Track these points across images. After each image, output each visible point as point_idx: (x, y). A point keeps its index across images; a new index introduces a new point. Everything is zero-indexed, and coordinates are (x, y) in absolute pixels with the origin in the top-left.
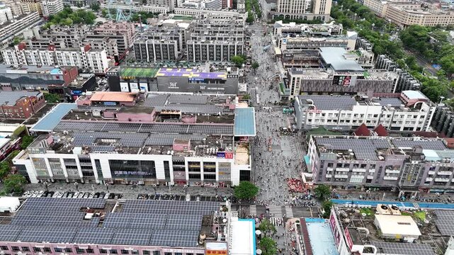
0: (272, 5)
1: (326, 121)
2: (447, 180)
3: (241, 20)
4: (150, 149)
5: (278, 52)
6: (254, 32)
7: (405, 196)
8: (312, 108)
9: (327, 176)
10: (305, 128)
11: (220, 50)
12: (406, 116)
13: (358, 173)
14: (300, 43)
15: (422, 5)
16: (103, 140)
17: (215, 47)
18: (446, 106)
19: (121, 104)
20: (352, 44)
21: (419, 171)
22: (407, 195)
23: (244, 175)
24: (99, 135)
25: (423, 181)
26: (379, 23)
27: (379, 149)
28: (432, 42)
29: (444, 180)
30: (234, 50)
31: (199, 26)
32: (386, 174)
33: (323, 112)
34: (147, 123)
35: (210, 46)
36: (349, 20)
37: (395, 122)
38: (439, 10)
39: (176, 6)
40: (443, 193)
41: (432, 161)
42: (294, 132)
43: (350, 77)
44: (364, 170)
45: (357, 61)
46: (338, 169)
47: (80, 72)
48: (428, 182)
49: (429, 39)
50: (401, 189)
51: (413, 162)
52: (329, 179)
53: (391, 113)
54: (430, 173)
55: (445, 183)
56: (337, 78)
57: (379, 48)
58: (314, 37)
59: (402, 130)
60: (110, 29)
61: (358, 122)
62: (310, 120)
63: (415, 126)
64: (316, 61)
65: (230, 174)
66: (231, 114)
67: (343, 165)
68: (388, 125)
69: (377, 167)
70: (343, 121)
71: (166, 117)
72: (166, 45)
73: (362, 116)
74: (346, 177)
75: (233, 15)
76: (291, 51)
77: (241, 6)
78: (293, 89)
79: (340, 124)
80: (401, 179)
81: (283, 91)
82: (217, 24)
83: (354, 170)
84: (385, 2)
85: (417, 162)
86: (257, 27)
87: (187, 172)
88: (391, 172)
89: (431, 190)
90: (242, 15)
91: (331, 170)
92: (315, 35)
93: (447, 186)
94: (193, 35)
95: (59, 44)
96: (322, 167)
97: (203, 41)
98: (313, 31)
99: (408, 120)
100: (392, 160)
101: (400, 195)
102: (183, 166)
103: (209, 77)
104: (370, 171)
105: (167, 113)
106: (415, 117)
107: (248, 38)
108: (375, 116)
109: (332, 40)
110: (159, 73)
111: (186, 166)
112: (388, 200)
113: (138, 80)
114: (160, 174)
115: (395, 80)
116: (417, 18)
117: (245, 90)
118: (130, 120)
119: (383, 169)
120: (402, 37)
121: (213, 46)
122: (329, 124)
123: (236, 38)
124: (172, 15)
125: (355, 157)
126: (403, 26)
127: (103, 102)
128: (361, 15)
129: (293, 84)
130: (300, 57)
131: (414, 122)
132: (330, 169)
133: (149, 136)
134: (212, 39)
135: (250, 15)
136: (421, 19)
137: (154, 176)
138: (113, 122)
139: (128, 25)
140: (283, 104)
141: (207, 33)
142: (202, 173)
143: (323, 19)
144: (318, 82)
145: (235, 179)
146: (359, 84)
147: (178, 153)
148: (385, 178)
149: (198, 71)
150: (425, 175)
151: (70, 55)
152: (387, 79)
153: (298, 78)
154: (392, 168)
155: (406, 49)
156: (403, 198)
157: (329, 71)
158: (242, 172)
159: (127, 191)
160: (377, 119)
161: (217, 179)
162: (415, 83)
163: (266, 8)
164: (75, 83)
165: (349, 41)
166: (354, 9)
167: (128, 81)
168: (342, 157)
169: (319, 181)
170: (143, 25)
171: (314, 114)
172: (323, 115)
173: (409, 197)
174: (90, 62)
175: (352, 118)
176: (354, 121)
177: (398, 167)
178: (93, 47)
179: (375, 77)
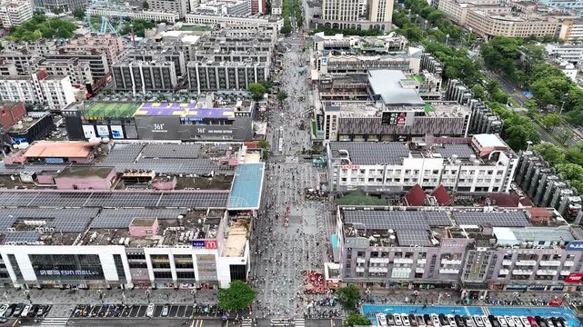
0: (316, 10)
1: (367, 180)
2: (530, 273)
3: (270, 31)
4: (94, 235)
5: (315, 75)
6: (290, 46)
7: (470, 297)
8: (347, 162)
9: (358, 270)
10: (338, 189)
11: (234, 74)
12: (477, 172)
13: (402, 265)
14: (345, 64)
15: (514, 8)
16: (26, 222)
17: (226, 70)
18: (534, 155)
19: (70, 160)
20: (415, 64)
21: (489, 261)
22: (474, 296)
23: (237, 272)
24: (22, 213)
25: (495, 274)
26: (455, 33)
27: (434, 227)
28: (523, 58)
29: (525, 273)
30: (253, 74)
31: (211, 40)
32: (442, 265)
33: (362, 167)
34: (101, 191)
35: (219, 69)
36: (416, 29)
37: (463, 180)
38: (535, 15)
39: (189, 10)
40: (525, 289)
41: (508, 246)
42: (323, 196)
43: (405, 113)
44: (410, 261)
45: (418, 90)
46: (372, 260)
47: (29, 109)
48: (504, 276)
49: (519, 56)
50: (464, 288)
51: (479, 249)
52: (361, 274)
53: (457, 168)
54: (506, 263)
55: (527, 277)
56: (387, 115)
57: (450, 69)
58: (365, 55)
59: (472, 190)
60: (85, 46)
61: (411, 181)
62: (344, 179)
63: (491, 186)
64: (363, 90)
65: (215, 270)
66: (228, 173)
67: (380, 254)
68: (453, 185)
69: (429, 256)
70: (391, 179)
71: (131, 181)
72: (158, 69)
73: (416, 172)
74: (385, 270)
75: (259, 25)
76: (332, 76)
77: (276, 11)
78: (328, 131)
79: (386, 184)
80: (464, 272)
81: (315, 134)
82: (236, 37)
83: (396, 261)
84: (465, 5)
85: (485, 249)
86: (295, 40)
87: (151, 270)
88: (449, 262)
89: (508, 286)
90: (272, 25)
91: (363, 261)
92: (367, 52)
93: (530, 281)
94: (198, 53)
95: (7, 69)
96: (349, 257)
97: (210, 62)
98: (365, 46)
99: (481, 177)
100: (450, 245)
101: (463, 295)
102: (143, 261)
103: (210, 115)
104: (419, 262)
105: (132, 175)
106: (490, 173)
107: (280, 55)
108: (436, 172)
109: (389, 59)
110: (140, 111)
111: (148, 261)
112: (446, 304)
113: (109, 121)
114: (110, 273)
115: (467, 117)
116: (505, 27)
117: (264, 132)
118: (76, 188)
119: (438, 258)
120: (484, 53)
121: (224, 69)
122: (371, 184)
123: (259, 57)
124: (180, 24)
125: (397, 242)
126: (486, 37)
127: (43, 158)
128: (434, 22)
129: (328, 125)
130: (341, 84)
131: (489, 180)
132: (360, 260)
133: (100, 212)
134: (226, 59)
135: (287, 23)
136: (510, 27)
137: (101, 275)
138: (49, 190)
139: (113, 39)
140: (314, 153)
141: (217, 51)
142: (173, 270)
143: (383, 28)
144: (362, 122)
145: (224, 278)
146: (418, 123)
147: (137, 242)
148: (442, 271)
149: (196, 107)
150: (497, 265)
151: (18, 84)
152: (457, 116)
153: (335, 117)
154: (449, 256)
155: (489, 69)
156: (468, 299)
157: (378, 105)
158: (233, 267)
159: (59, 301)
160: (438, 176)
161: (197, 278)
162: (495, 121)
163: (308, 14)
164: (20, 125)
165: (411, 59)
166: (425, 15)
167: (94, 123)
168: (378, 242)
169: (347, 276)
170: (137, 39)
171: (349, 171)
172: (363, 171)
173: (477, 298)
174: (46, 95)
175: (403, 176)
176: (406, 180)
177: (459, 256)
178: (55, 72)
179: (440, 113)
